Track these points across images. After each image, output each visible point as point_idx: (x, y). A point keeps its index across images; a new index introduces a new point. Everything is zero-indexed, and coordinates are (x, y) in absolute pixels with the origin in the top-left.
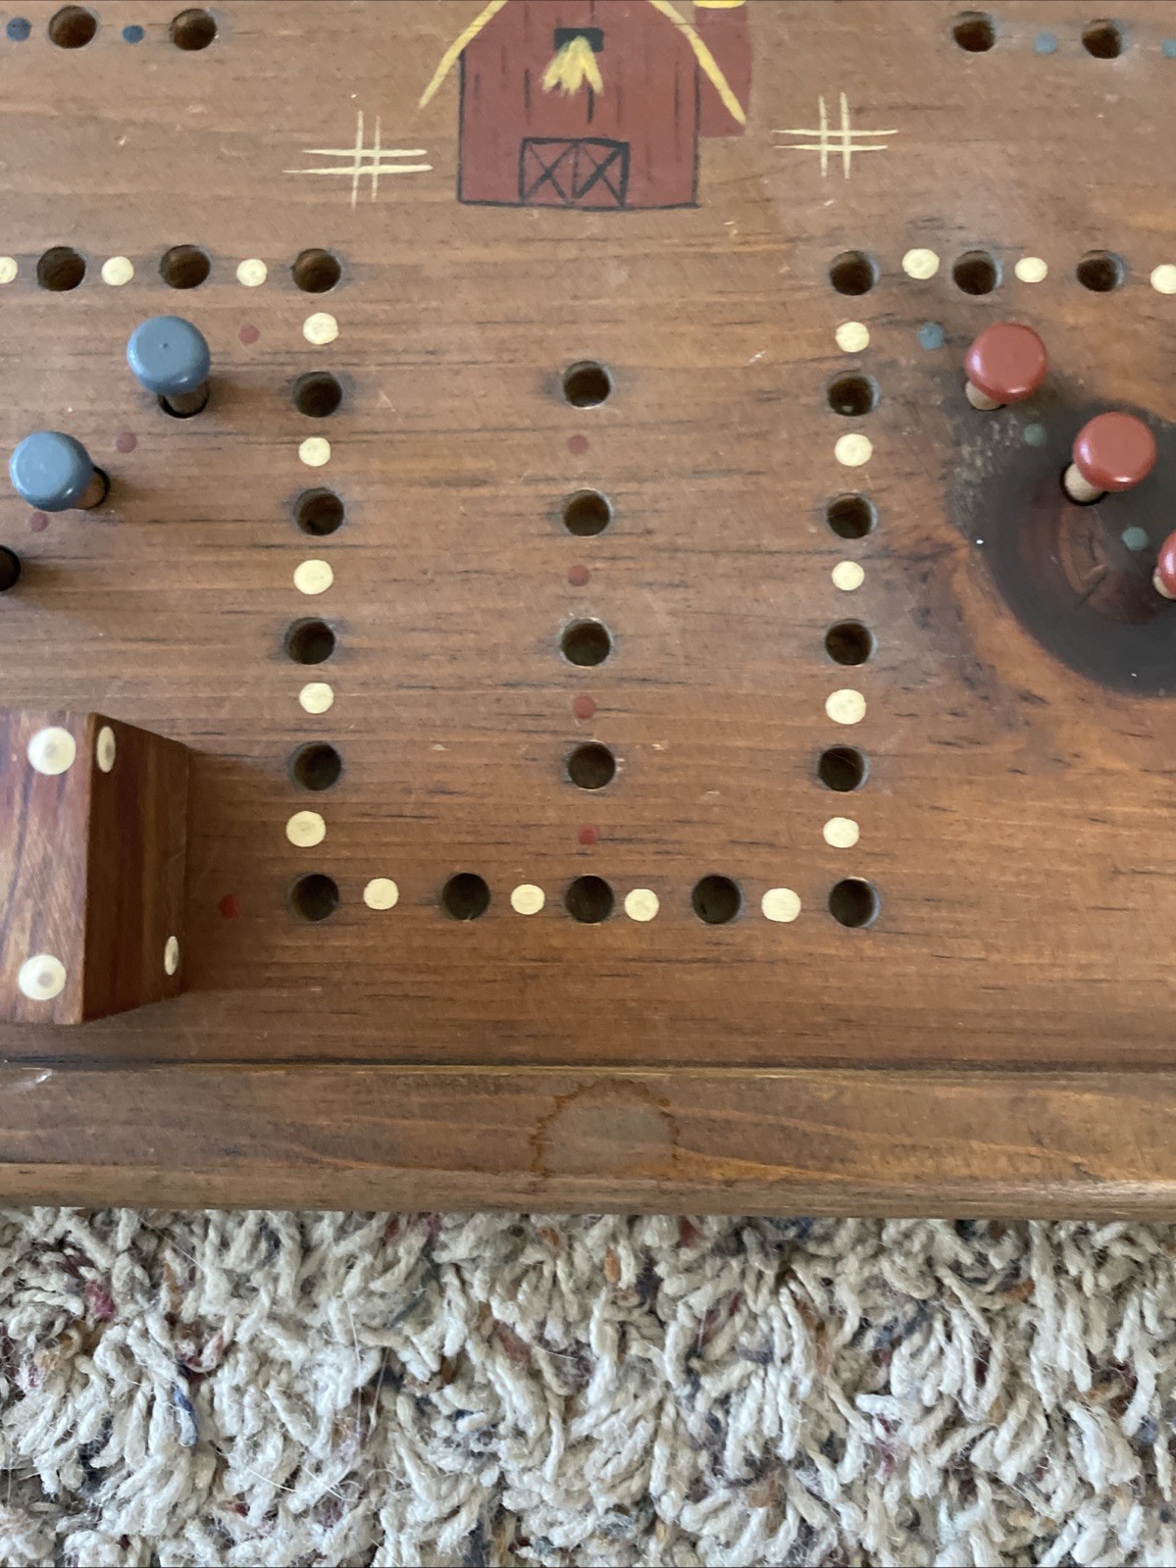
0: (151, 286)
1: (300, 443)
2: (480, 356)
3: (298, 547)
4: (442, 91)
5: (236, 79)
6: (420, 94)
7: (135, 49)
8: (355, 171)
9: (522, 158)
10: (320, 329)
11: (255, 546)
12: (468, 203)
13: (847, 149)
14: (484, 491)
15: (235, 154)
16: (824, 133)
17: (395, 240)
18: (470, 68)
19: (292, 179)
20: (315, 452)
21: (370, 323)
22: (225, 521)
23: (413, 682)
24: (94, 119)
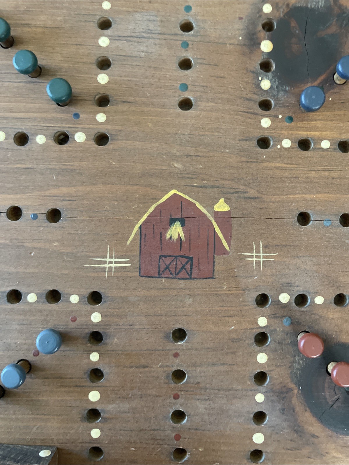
0: (43, 303)
1: (90, 354)
2: (146, 327)
3: (90, 387)
4: (134, 239)
5: (69, 234)
6: (127, 240)
7: (35, 222)
8: (107, 266)
9: (159, 262)
10: (96, 318)
11: (76, 386)
12: (142, 277)
13: (262, 260)
14: (146, 369)
15: (68, 259)
16: (255, 254)
17: (120, 288)
18: (143, 232)
19: (87, 268)
20: (94, 357)
21: (112, 316)
22: (67, 378)
23: (125, 429)
24: (23, 246)
